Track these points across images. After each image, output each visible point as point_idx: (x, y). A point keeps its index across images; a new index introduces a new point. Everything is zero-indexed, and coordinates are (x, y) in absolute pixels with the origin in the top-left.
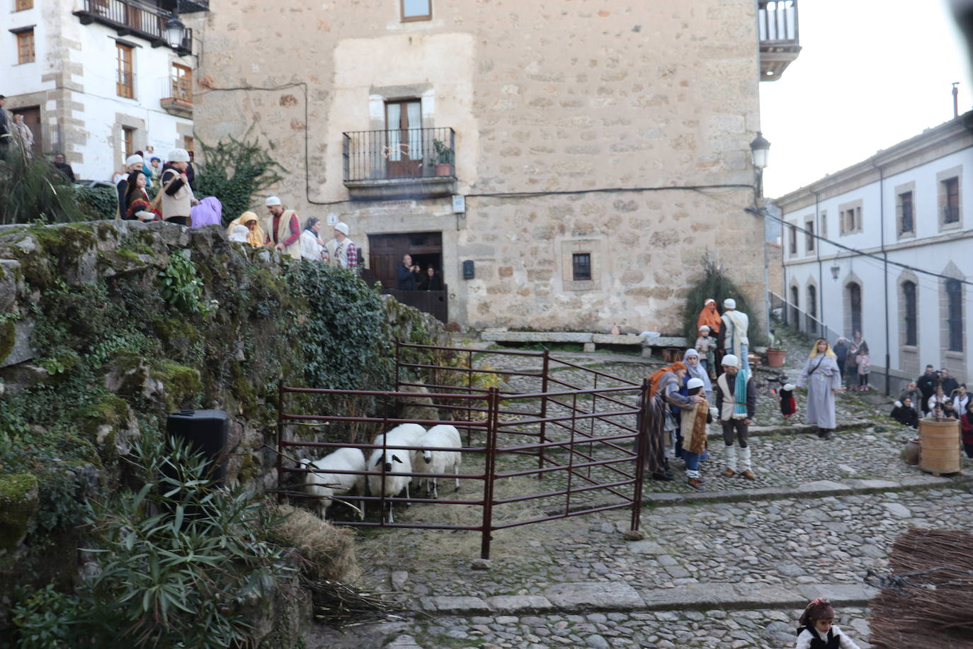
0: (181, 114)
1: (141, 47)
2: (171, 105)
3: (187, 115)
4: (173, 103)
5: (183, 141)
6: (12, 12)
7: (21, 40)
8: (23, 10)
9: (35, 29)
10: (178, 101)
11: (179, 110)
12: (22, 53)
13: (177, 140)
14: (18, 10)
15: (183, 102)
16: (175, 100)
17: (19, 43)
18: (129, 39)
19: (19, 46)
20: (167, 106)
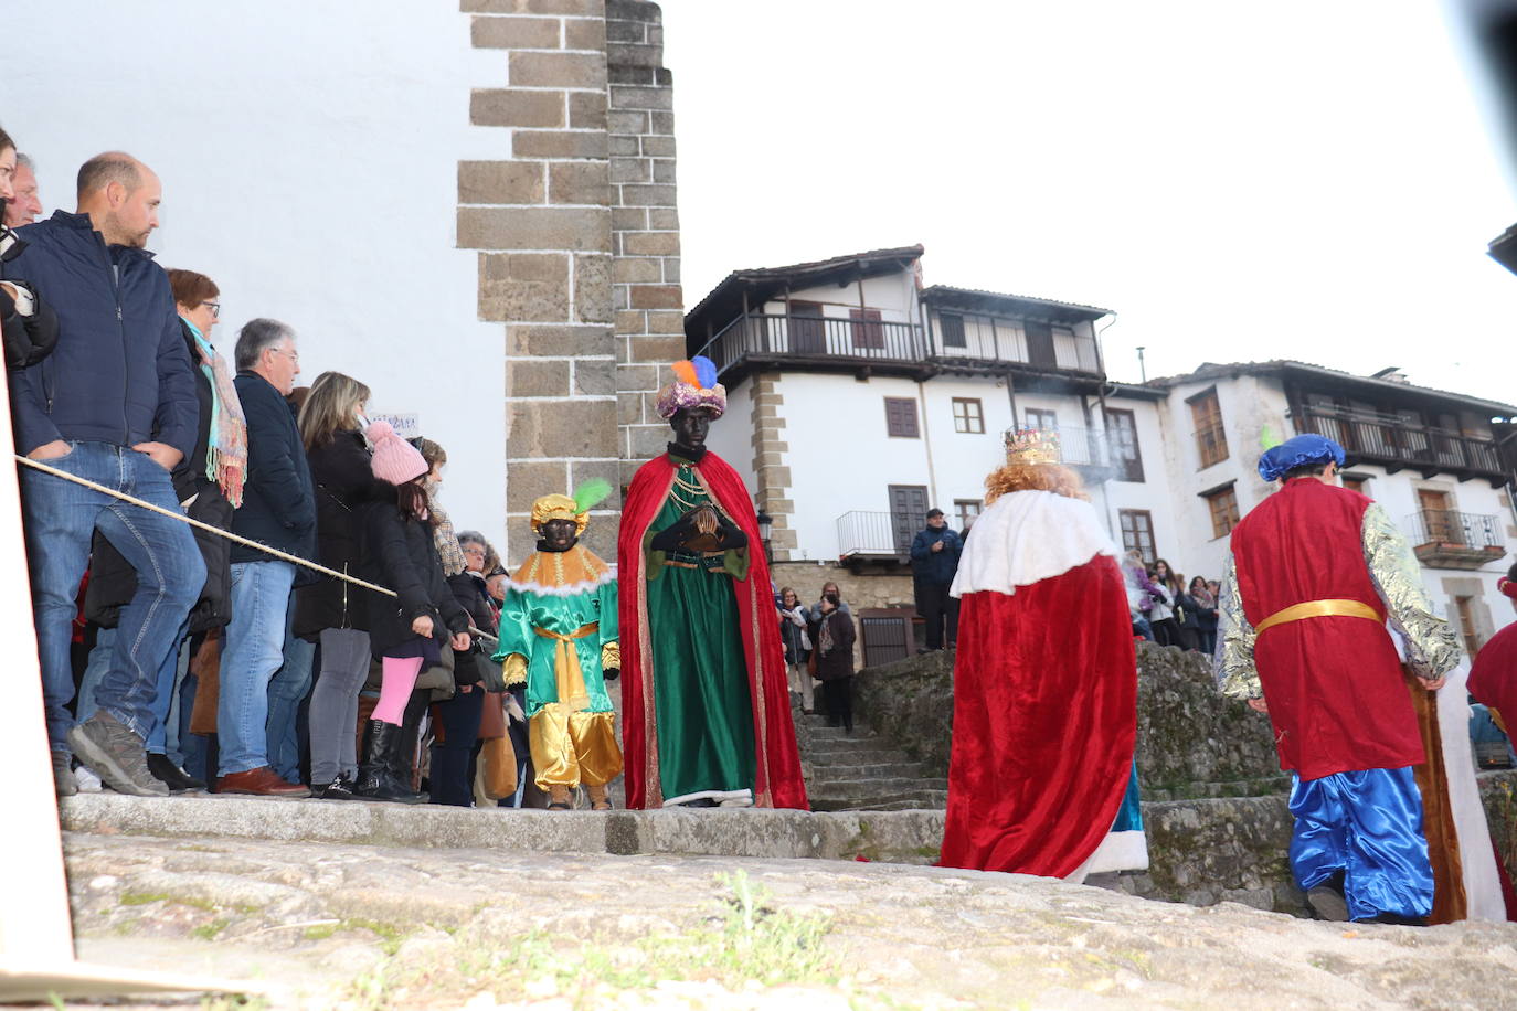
0: (1446, 565)
1: (1374, 477)
2: (1434, 554)
3: (1454, 565)
4: (1437, 551)
5: (1455, 605)
6: (1199, 471)
7: (1214, 503)
8: (1215, 463)
9: (1235, 484)
10: (1443, 545)
11: (1444, 559)
12: (1217, 522)
13: (1447, 605)
14: (1205, 466)
15: (1449, 546)
16: (1439, 544)
17: (1211, 508)
18: (1358, 469)
19: (1214, 513)
20: (1424, 557)
